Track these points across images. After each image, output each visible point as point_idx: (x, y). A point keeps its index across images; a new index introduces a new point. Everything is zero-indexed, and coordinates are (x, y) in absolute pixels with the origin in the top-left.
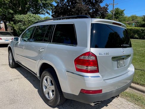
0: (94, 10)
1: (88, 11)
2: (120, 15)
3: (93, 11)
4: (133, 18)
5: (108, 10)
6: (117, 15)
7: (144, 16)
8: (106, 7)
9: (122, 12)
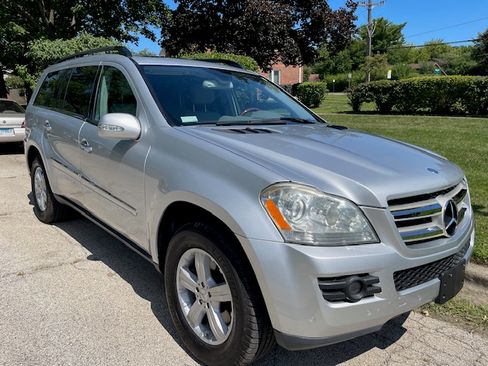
0: (309, 20)
1: (290, 23)
2: (389, 42)
3: (306, 24)
4: (435, 51)
5: (355, 23)
6: (380, 43)
7: (474, 41)
8: (349, 10)
9: (397, 31)
